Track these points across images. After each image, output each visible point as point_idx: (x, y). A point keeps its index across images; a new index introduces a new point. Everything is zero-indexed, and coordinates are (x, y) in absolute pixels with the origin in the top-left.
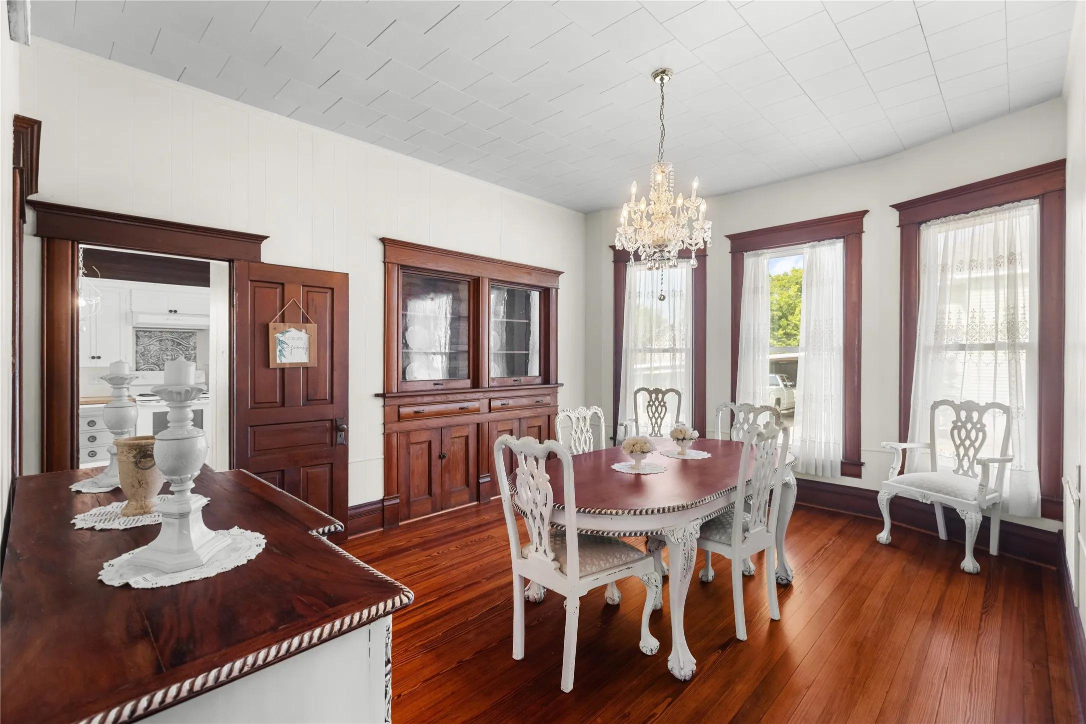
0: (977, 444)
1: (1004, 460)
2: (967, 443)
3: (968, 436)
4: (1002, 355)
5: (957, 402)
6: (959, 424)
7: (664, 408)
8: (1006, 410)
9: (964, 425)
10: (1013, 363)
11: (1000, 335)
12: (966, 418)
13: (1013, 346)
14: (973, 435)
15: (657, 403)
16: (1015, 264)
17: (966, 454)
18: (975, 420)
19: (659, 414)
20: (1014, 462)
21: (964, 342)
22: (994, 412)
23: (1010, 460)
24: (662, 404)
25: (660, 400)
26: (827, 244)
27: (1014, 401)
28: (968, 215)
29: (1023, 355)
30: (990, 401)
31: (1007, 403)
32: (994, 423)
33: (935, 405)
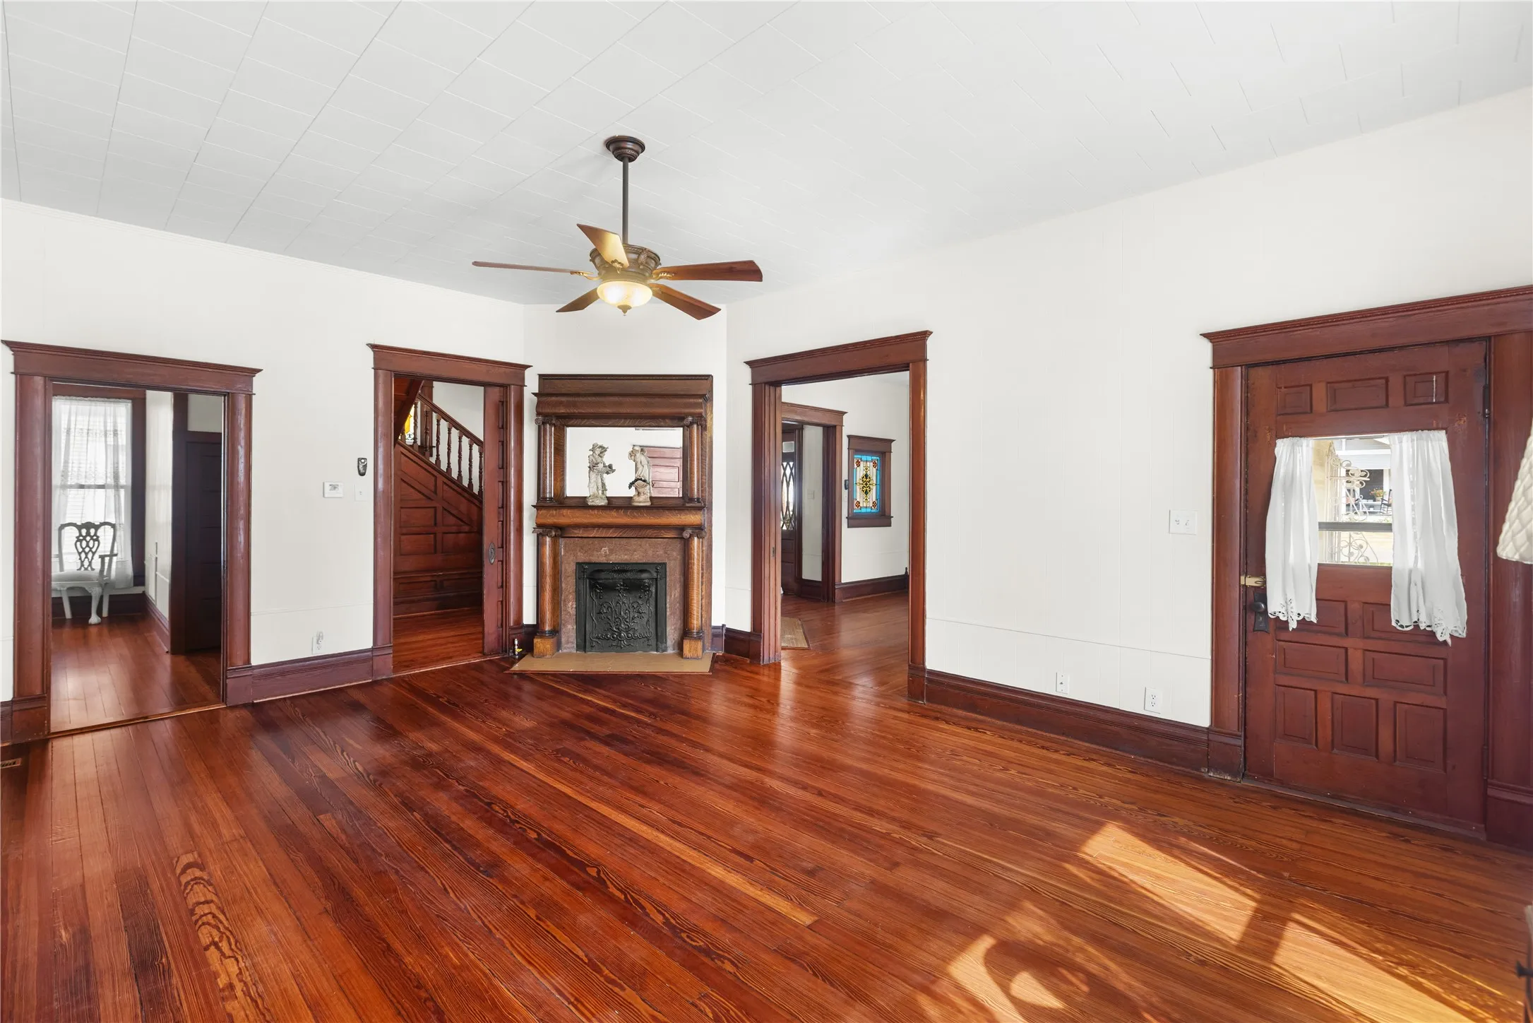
0: (94, 550)
1: (112, 555)
2: (87, 550)
3: (88, 546)
4: (111, 492)
5: (79, 523)
6: (81, 538)
8: (113, 526)
9: (85, 538)
10: (117, 497)
11: (109, 480)
12: (87, 533)
13: (117, 487)
14: (91, 545)
16: (117, 436)
17: (86, 557)
18: (92, 534)
20: (119, 556)
21: (83, 484)
22: (105, 528)
23: (116, 555)
27: (118, 521)
29: (122, 492)
30: (103, 521)
31: (113, 522)
32: (105, 534)
33: (63, 527)
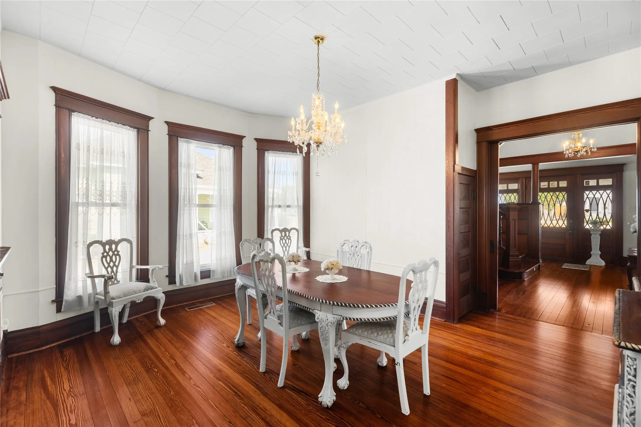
5: (281, 229)
7: (118, 257)
12: (284, 235)
15: (111, 253)
19: (114, 263)
24: (116, 253)
25: (113, 250)
26: (226, 148)
28: (283, 153)
33: (273, 231)
